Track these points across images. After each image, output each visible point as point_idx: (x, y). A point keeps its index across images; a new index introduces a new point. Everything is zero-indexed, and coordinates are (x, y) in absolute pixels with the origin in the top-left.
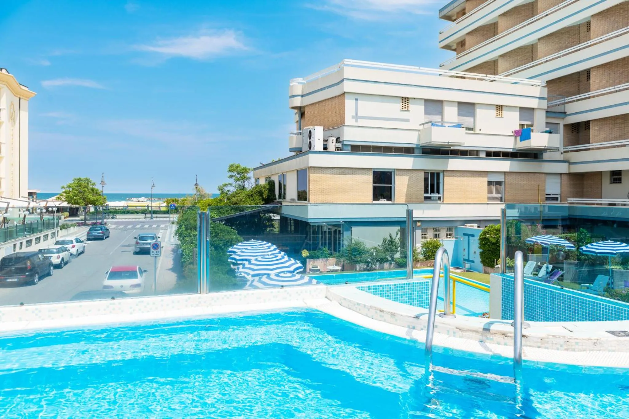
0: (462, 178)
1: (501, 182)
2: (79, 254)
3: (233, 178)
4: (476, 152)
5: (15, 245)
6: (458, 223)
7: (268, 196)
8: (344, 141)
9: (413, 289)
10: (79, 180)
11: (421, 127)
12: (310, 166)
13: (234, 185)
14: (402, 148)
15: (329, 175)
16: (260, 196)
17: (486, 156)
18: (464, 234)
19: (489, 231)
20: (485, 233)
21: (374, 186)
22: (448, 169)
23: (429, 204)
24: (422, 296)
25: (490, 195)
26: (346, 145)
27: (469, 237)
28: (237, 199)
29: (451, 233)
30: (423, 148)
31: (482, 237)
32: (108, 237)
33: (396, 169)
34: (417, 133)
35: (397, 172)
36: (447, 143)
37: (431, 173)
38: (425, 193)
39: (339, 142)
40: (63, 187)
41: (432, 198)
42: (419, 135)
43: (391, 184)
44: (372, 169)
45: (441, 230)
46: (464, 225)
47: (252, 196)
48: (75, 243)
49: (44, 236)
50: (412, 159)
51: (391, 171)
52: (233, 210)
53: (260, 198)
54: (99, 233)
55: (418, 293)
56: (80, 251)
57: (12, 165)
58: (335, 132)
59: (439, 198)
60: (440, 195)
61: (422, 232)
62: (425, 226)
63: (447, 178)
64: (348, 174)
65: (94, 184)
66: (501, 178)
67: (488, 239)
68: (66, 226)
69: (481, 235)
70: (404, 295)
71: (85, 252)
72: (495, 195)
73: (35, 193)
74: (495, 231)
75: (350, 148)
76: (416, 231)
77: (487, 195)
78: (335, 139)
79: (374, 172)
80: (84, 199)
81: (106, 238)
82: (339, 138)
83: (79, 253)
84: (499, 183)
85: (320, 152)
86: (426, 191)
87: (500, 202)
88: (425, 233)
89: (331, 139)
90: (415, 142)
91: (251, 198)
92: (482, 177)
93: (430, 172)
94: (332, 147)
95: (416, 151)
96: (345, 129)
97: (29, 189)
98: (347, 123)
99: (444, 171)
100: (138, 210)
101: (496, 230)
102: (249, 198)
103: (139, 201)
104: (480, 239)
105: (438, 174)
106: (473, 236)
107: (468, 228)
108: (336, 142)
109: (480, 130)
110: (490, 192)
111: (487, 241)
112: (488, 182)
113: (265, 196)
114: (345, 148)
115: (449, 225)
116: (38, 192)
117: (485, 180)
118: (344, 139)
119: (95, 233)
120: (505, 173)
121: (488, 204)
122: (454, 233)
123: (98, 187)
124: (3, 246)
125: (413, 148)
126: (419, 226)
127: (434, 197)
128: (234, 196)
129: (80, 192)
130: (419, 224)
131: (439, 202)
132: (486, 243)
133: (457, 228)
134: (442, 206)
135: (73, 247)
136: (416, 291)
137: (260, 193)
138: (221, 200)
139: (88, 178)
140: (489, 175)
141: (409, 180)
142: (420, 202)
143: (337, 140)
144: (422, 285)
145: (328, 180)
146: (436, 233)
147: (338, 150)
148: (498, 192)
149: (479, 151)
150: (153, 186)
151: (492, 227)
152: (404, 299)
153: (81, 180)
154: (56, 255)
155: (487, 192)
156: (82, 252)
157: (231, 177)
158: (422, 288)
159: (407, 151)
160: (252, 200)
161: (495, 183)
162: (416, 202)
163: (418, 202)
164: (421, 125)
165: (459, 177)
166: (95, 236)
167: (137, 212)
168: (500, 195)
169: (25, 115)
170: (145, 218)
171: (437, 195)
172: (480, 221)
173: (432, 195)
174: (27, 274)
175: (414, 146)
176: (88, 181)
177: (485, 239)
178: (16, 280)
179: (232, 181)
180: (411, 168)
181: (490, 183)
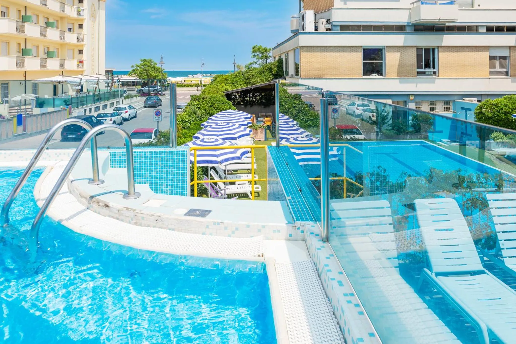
0: (459, 53)
1: (506, 56)
2: (131, 119)
3: (256, 57)
4: (475, 28)
5: (85, 110)
6: (456, 98)
7: (277, 72)
8: (332, 22)
9: (169, 156)
10: (145, 60)
11: (411, 6)
12: (300, 45)
13: (258, 63)
14: (393, 26)
15: (319, 53)
16: (270, 72)
17: (487, 31)
18: (462, 108)
19: (485, 105)
20: (481, 108)
21: (364, 62)
22: (443, 45)
23: (422, 78)
24: (179, 163)
25: (493, 70)
26: (335, 26)
27: (466, 111)
28: (250, 75)
29: (449, 106)
30: (415, 26)
31: (478, 111)
32: (161, 105)
33: (386, 46)
34: (408, 11)
35: (387, 49)
36: (438, 20)
37: (425, 49)
38: (417, 68)
39: (329, 24)
40: (133, 66)
41: (427, 73)
42: (410, 14)
43: (382, 60)
44: (361, 46)
45: (437, 104)
46: (462, 100)
47: (263, 72)
48: (128, 109)
49: (111, 104)
50: (403, 36)
51: (381, 48)
52: (245, 84)
53: (270, 74)
54: (153, 102)
55: (174, 161)
56: (132, 116)
57: (93, 50)
58: (326, 15)
59: (435, 73)
60: (435, 70)
61: (416, 105)
62: (418, 100)
63: (442, 53)
64: (337, 51)
65: (156, 64)
66: (505, 53)
67: (484, 114)
68: (129, 97)
69: (477, 109)
70: (160, 161)
71: (137, 117)
72: (498, 69)
73: (111, 71)
74: (491, 106)
75: (339, 28)
76: (409, 104)
77: (488, 70)
78: (325, 21)
79: (364, 50)
80: (148, 76)
81: (158, 106)
82: (329, 19)
83: (131, 117)
84: (504, 58)
85: (310, 33)
86: (419, 66)
87: (505, 77)
88: (419, 107)
89: (321, 21)
90: (406, 20)
91: (263, 74)
92: (483, 51)
93: (423, 48)
94: (322, 27)
95: (407, 28)
96: (333, 11)
97: (106, 68)
98: (335, 6)
99: (438, 47)
100: (193, 84)
101: (493, 105)
102: (261, 74)
103: (193, 77)
104: (476, 113)
105: (433, 50)
106: (470, 110)
107: (466, 103)
108: (327, 24)
109: (479, 5)
110: (492, 66)
111: (482, 115)
112: (490, 56)
113: (274, 72)
114: (334, 28)
115: (446, 99)
116: (114, 70)
117: (486, 55)
118: (333, 21)
119: (150, 102)
120: (510, 47)
121: (490, 78)
122: (451, 106)
123: (159, 66)
124: (75, 111)
125: (405, 26)
126: (412, 100)
127: (428, 72)
128: (248, 73)
129: (145, 70)
130: (412, 97)
131: (434, 77)
132: (482, 117)
133: (454, 102)
134: (437, 81)
135: (127, 112)
136: (172, 159)
137: (271, 70)
138: (237, 76)
139: (151, 59)
140: (491, 49)
141: (401, 56)
142: (413, 77)
143: (327, 22)
144: (179, 154)
145: (318, 58)
146: (431, 106)
147: (327, 30)
148: (502, 66)
149: (479, 26)
150: (203, 64)
151: (488, 102)
152: (160, 166)
153: (146, 61)
154: (110, 118)
155: (488, 66)
156: (135, 117)
157: (254, 56)
158: (179, 156)
159: (400, 29)
160: (263, 76)
161: (498, 58)
162: (408, 77)
163: (410, 77)
164: (411, 4)
165: (456, 52)
166: (149, 104)
167: (191, 86)
168: (505, 70)
169: (103, 13)
170: (197, 90)
171: (432, 70)
172: (481, 95)
173: (427, 70)
174: (82, 132)
175: (406, 24)
176: (151, 61)
177: (481, 113)
178: (74, 136)
179: (255, 60)
180: (402, 45)
181: (492, 58)
